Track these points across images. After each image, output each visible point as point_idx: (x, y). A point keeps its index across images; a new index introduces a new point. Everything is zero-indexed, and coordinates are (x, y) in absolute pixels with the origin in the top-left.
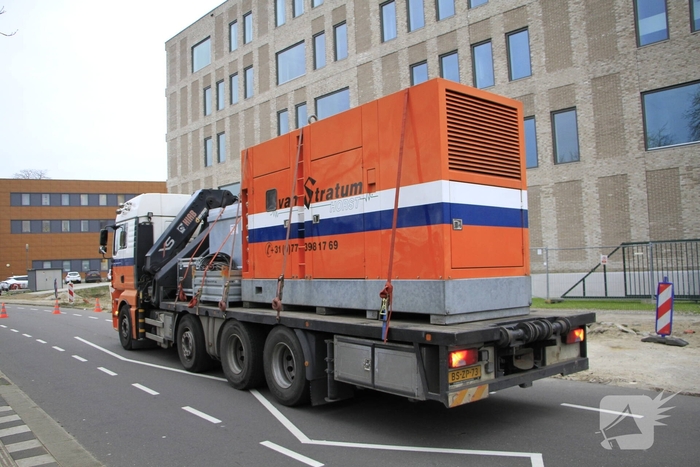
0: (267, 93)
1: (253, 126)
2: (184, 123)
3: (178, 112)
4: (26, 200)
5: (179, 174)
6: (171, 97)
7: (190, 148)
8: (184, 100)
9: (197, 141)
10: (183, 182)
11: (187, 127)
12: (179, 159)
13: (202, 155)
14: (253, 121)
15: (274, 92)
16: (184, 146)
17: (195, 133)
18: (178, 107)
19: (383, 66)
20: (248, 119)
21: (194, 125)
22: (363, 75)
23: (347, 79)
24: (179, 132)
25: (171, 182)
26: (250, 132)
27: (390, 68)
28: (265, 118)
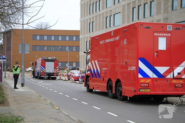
0: (104, 10)
1: (100, 21)
2: (84, 16)
3: (83, 12)
4: (38, 38)
5: (83, 34)
6: (81, 5)
7: (86, 25)
8: (85, 7)
9: (88, 24)
10: (84, 37)
11: (85, 18)
12: (83, 29)
13: (89, 28)
14: (100, 19)
15: (105, 10)
16: (84, 24)
17: (87, 20)
18: (83, 10)
19: (127, 7)
20: (99, 18)
21: (87, 18)
22: (124, 9)
23: (120, 10)
24: (83, 19)
25: (81, 37)
26: (100, 23)
27: (129, 8)
28: (103, 19)
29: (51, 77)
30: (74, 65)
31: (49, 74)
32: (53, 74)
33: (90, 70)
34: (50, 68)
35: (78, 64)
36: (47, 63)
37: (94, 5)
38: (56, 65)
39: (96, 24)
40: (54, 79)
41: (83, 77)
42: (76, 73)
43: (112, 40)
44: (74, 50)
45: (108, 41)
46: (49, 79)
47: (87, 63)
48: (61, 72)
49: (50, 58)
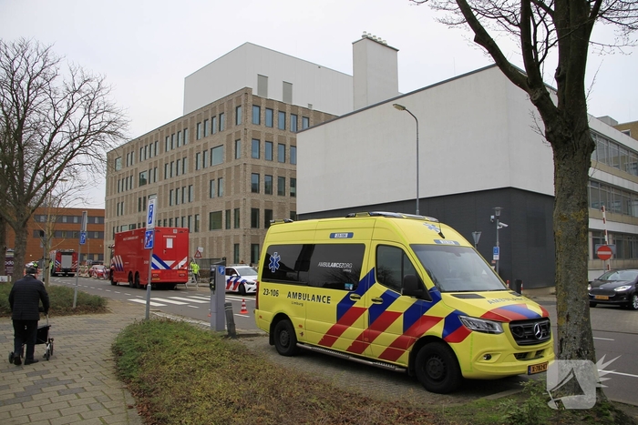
0: (136, 189)
1: (132, 202)
2: (111, 194)
5: (109, 215)
7: (113, 206)
8: (112, 183)
9: (115, 204)
10: (110, 220)
11: (112, 196)
12: (109, 208)
13: (117, 209)
14: (132, 200)
15: (138, 189)
16: (111, 203)
17: (115, 199)
19: (164, 188)
20: (131, 198)
21: (114, 196)
22: (160, 191)
23: (156, 190)
24: (110, 198)
25: (106, 220)
26: (131, 204)
27: (166, 190)
28: (135, 199)
29: (67, 273)
30: (96, 258)
31: (66, 270)
32: (71, 270)
33: (114, 264)
34: (67, 262)
35: (101, 257)
36: (63, 256)
37: (125, 181)
38: (74, 259)
39: (126, 206)
40: (72, 275)
41: (107, 273)
42: (100, 269)
43: (133, 238)
44: (96, 237)
45: (130, 238)
46: (64, 275)
47: (112, 257)
48: (80, 268)
49: (67, 251)
